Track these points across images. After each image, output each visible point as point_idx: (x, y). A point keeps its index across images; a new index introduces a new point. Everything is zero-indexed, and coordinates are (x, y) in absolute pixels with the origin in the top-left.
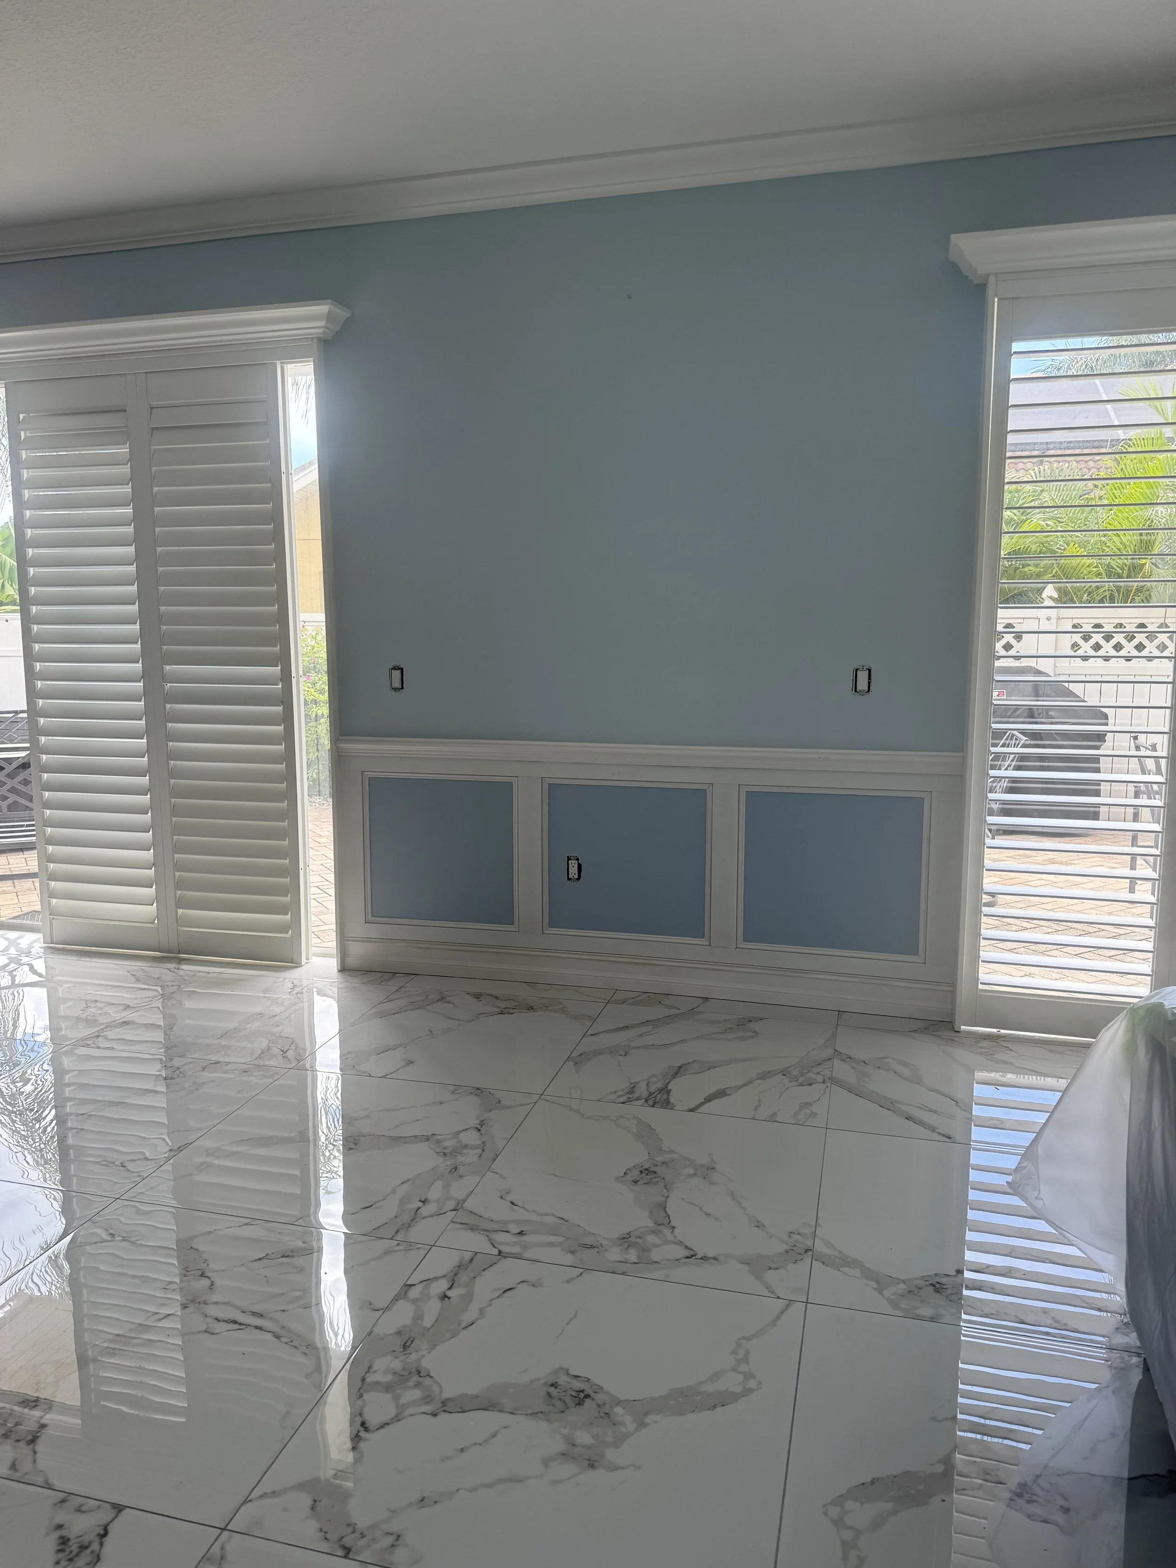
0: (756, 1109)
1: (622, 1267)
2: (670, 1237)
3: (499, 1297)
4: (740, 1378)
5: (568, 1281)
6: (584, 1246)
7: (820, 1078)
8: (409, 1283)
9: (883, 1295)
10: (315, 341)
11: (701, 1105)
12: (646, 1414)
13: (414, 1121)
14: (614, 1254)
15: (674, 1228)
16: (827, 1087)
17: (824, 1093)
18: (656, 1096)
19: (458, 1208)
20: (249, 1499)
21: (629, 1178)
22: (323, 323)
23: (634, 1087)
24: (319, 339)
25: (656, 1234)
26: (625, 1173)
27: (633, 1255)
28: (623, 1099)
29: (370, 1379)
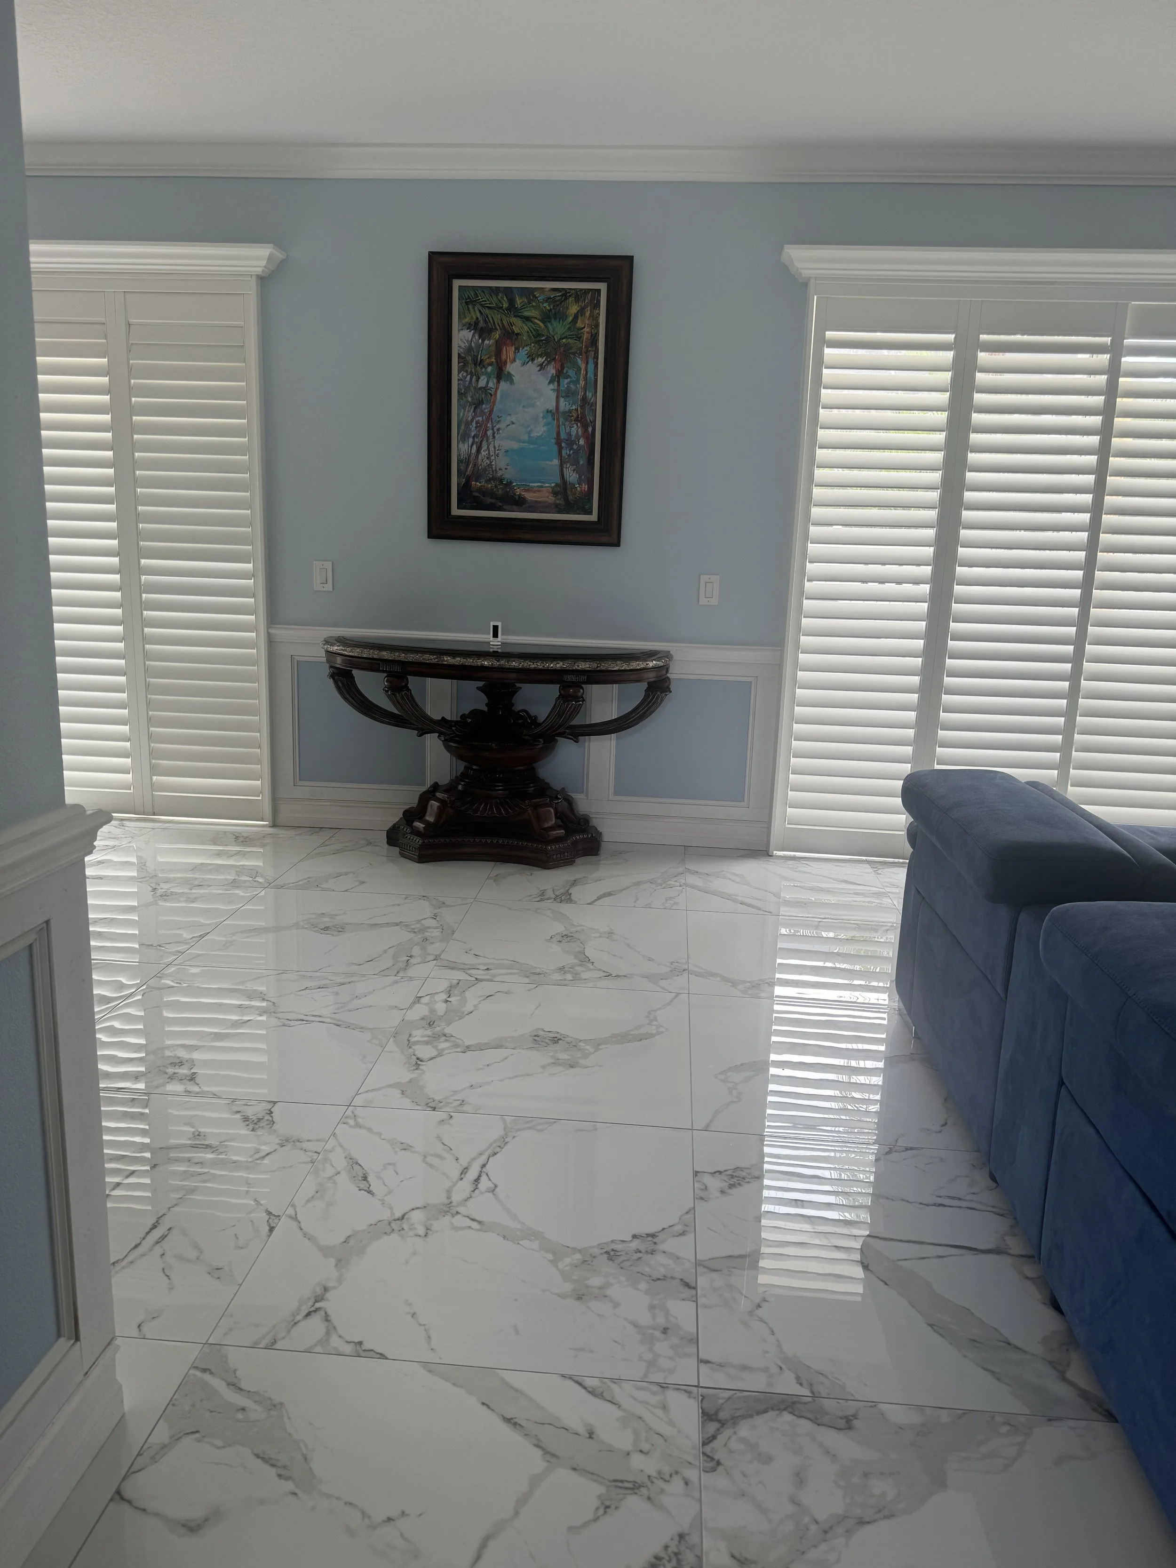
0: (635, 902)
1: (564, 983)
2: (592, 967)
3: (484, 999)
4: (654, 1027)
5: (529, 990)
6: (534, 974)
7: (678, 884)
8: (418, 996)
9: (737, 989)
10: (254, 278)
11: (596, 900)
12: (599, 1045)
13: (382, 915)
14: (557, 976)
15: (593, 963)
16: (683, 888)
17: (682, 892)
18: (561, 897)
19: (437, 959)
20: (359, 1092)
21: (554, 939)
22: (264, 263)
23: (543, 893)
24: (257, 276)
25: (582, 966)
26: (551, 938)
27: (569, 977)
28: (538, 899)
29: (412, 1040)
